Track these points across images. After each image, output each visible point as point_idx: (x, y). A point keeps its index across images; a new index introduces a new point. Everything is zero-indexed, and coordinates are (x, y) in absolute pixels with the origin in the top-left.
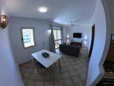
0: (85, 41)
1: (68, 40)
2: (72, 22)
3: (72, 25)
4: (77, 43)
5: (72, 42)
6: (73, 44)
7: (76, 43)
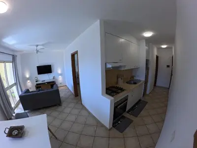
0: (60, 77)
1: (29, 81)
2: (37, 46)
3: (37, 51)
4: (47, 83)
5: (37, 84)
6: (40, 87)
7: (44, 83)
